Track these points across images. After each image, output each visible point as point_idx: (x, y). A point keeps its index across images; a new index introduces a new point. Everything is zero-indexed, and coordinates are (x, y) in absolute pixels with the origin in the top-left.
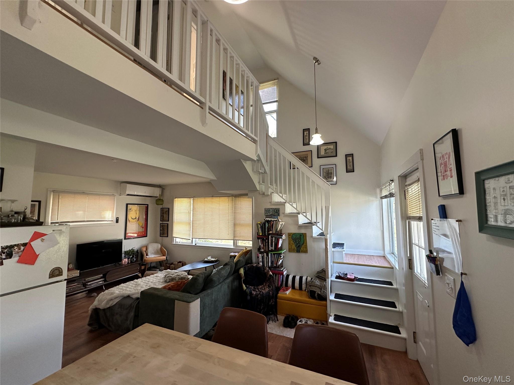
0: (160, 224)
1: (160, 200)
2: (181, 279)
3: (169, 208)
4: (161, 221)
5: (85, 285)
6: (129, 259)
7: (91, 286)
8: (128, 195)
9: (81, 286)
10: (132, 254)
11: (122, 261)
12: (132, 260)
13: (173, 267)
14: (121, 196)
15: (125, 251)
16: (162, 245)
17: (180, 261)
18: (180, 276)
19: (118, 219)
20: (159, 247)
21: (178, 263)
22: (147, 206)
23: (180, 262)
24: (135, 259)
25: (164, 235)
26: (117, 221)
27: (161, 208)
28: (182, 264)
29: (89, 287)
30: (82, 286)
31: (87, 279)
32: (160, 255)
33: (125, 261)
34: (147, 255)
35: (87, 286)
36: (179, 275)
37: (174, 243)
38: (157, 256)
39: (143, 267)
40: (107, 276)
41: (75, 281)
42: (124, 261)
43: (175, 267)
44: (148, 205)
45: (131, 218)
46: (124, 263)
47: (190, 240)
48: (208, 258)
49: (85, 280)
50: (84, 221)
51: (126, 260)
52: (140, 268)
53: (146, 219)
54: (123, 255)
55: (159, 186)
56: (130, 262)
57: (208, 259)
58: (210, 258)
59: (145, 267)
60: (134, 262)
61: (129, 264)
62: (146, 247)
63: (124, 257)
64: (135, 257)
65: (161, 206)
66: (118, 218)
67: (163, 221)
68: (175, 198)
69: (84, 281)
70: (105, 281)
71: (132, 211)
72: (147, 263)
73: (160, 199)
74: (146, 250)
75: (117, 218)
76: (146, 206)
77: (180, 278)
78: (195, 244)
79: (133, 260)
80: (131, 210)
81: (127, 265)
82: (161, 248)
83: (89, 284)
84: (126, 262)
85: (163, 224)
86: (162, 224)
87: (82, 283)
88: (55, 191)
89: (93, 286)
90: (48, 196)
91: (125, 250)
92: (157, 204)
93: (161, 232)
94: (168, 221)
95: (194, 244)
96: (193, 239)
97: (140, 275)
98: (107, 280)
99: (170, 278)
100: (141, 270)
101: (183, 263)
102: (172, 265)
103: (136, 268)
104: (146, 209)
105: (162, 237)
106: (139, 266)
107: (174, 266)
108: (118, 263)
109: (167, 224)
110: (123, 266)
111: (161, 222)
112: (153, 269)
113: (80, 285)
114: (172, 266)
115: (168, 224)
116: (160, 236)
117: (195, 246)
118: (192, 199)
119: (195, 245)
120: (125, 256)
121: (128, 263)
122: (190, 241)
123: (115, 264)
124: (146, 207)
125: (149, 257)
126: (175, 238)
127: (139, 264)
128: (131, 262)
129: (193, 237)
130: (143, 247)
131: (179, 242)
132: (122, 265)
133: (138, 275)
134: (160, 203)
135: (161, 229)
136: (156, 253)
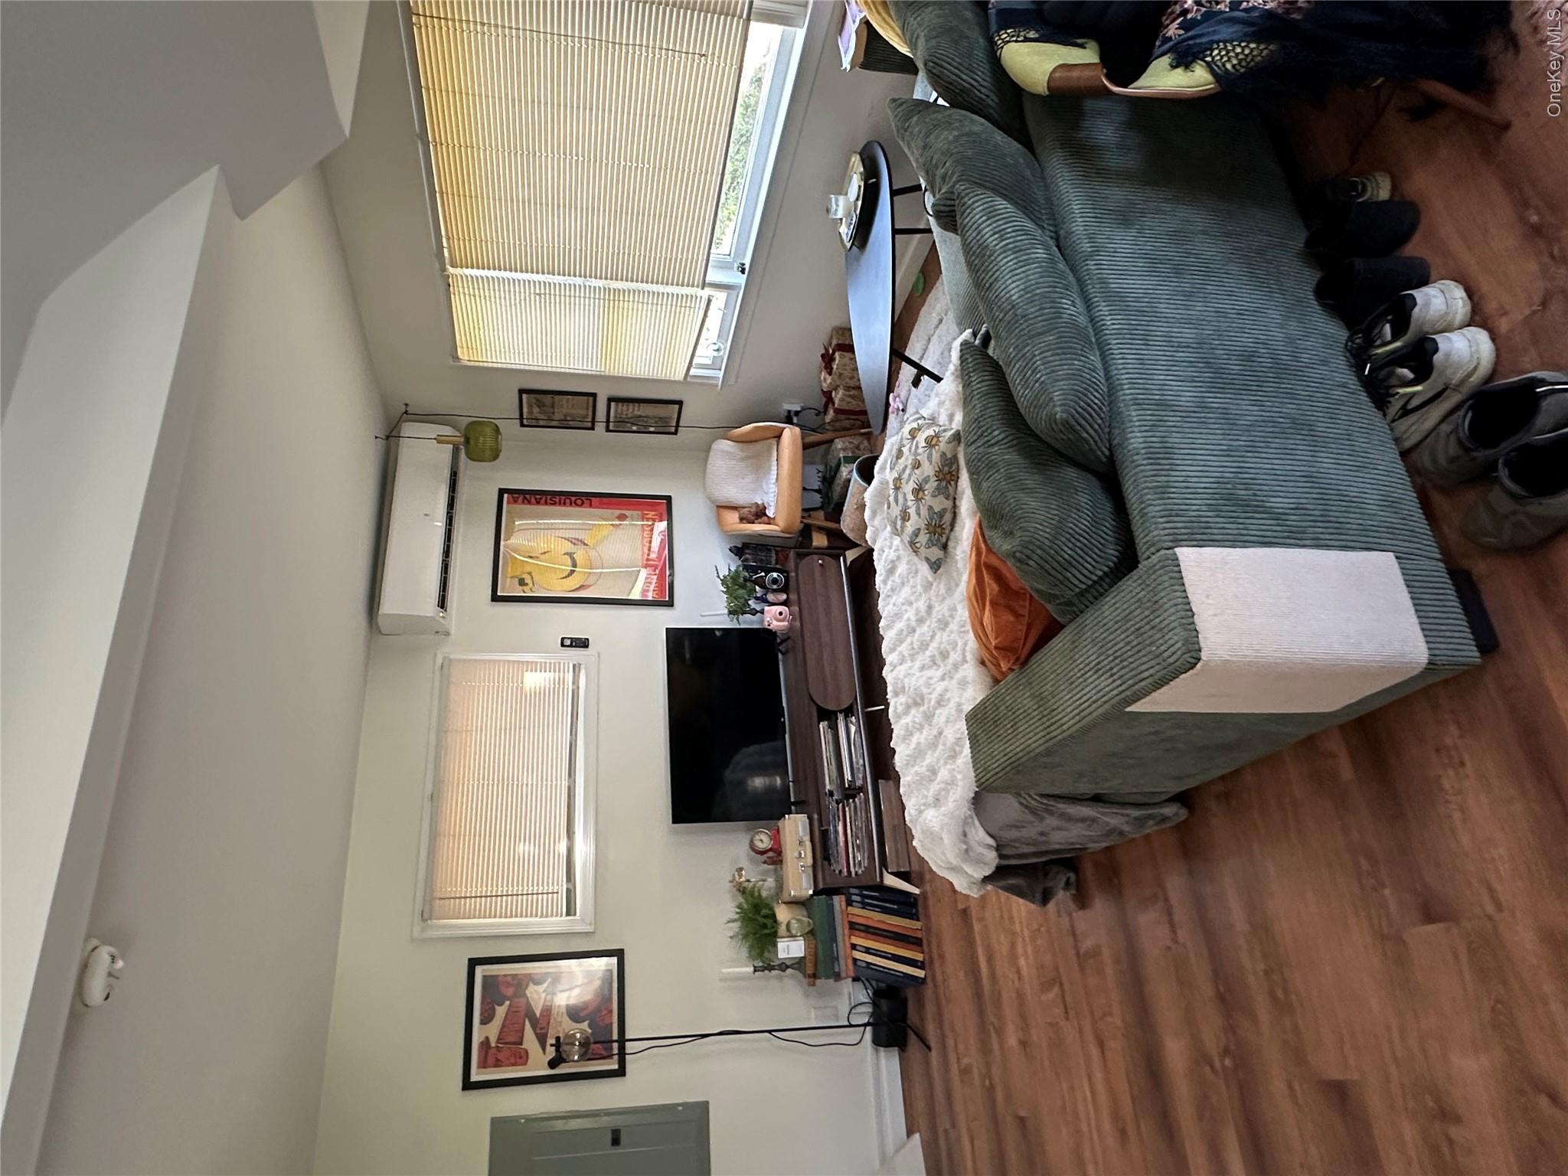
0: (608, 430)
1: (472, 442)
2: (944, 483)
3: (521, 392)
4: (593, 428)
5: (850, 793)
6: (771, 597)
7: (859, 769)
8: (442, 603)
9: (852, 805)
10: (748, 584)
11: (770, 630)
12: (775, 587)
13: (849, 396)
14: (453, 632)
15: (730, 613)
16: (724, 430)
17: (823, 356)
18: (926, 480)
19: (571, 638)
20: (732, 450)
21: (830, 374)
22: (506, 495)
23: (828, 360)
24: (775, 575)
25: (671, 418)
26: (583, 644)
27: (522, 425)
28: (837, 355)
29: (861, 776)
30: (854, 801)
31: (828, 787)
32: (769, 451)
33: (774, 617)
34: (760, 514)
35: (859, 783)
36: (918, 491)
37: (721, 374)
38: (774, 468)
39: (819, 540)
40: (831, 707)
41: (825, 834)
42: (775, 623)
43: (848, 388)
44: (502, 492)
45: (566, 577)
46: (786, 623)
47: (709, 301)
48: (840, 215)
49: (831, 794)
50: (569, 788)
51: (771, 611)
52: (820, 552)
53: (579, 502)
54: (747, 622)
55: (390, 438)
56: (784, 597)
57: (848, 215)
58: (845, 204)
59: (820, 529)
60: (787, 579)
61: (793, 597)
62: (721, 510)
63: (754, 615)
64: (763, 574)
65: (510, 429)
66: (563, 639)
67: (593, 422)
68: (457, 358)
69: (835, 797)
70: (849, 712)
71: (530, 573)
72: (802, 522)
73: (467, 441)
74: (735, 508)
75: (563, 645)
76: (508, 503)
77: (938, 488)
78: (743, 272)
79: (775, 581)
80: (528, 580)
81: (796, 608)
82: (739, 441)
83: (848, 776)
84: (781, 614)
85: (608, 421)
86: (611, 424)
87: (841, 805)
88: (426, 916)
89: (861, 762)
90: (448, 933)
91: (726, 611)
92: (496, 457)
93: (652, 429)
94: (594, 395)
95: (741, 280)
96: (708, 280)
97: (851, 555)
98: (845, 705)
99: (923, 538)
100: (828, 548)
101: (834, 342)
102: (838, 396)
103: (817, 571)
104: (523, 503)
105: (677, 426)
106: (809, 557)
107: (841, 392)
108: (780, 644)
109: (613, 404)
110: (798, 624)
111: (600, 427)
112: (837, 489)
113: (847, 809)
114: (842, 400)
115: (610, 400)
116: (676, 433)
117: (755, 272)
118: (451, 270)
119: (745, 276)
120: (754, 612)
121: (785, 603)
122: (720, 298)
123: (780, 656)
124: (515, 501)
125: (772, 504)
126: (693, 372)
127: (800, 556)
128: (785, 589)
129: (698, 278)
130: (720, 521)
131: (716, 354)
132: (791, 628)
133: (852, 562)
134: (485, 440)
135: (634, 428)
136: (757, 465)
